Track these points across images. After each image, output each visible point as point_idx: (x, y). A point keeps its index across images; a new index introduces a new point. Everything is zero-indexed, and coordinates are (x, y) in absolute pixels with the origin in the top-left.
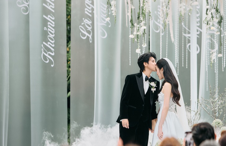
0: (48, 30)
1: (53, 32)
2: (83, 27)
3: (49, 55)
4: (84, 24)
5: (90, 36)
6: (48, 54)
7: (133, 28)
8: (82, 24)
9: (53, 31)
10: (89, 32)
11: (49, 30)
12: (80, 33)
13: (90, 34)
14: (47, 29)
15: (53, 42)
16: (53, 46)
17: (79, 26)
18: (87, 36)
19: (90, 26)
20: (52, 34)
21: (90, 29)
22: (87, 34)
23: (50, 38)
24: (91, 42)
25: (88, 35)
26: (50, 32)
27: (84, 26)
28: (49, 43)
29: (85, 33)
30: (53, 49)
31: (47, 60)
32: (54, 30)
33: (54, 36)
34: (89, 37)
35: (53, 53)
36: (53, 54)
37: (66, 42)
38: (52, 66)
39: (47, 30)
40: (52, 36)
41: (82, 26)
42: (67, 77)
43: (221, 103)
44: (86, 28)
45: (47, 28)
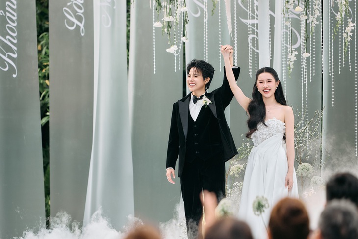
0: (6, 15)
1: (15, 18)
2: (70, 9)
3: (9, 57)
4: (71, 5)
5: (82, 25)
6: (7, 56)
7: (161, 10)
8: (68, 4)
9: (14, 16)
10: (79, 18)
11: (8, 14)
12: (65, 20)
13: (81, 22)
14: (5, 13)
15: (14, 35)
16: (15, 41)
17: (63, 8)
18: (77, 24)
19: (81, 9)
20: (13, 21)
21: (80, 12)
22: (76, 22)
23: (9, 28)
24: (83, 35)
25: (79, 23)
26: (9, 17)
27: (71, 7)
28: (8, 37)
29: (73, 20)
30: (14, 48)
31: (5, 67)
32: (15, 14)
33: (15, 24)
34: (80, 27)
35: (14, 54)
36: (15, 56)
37: (36, 34)
38: (14, 76)
39: (4, 15)
40: (13, 25)
41: (68, 7)
42: (41, 94)
43: (310, 135)
44: (75, 12)
45: (5, 11)
